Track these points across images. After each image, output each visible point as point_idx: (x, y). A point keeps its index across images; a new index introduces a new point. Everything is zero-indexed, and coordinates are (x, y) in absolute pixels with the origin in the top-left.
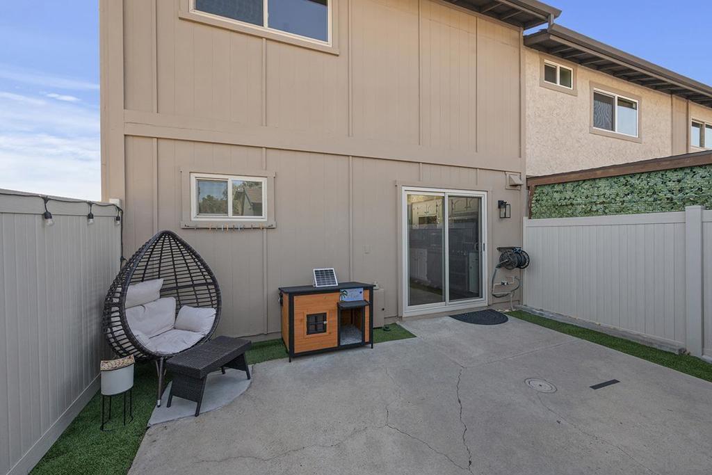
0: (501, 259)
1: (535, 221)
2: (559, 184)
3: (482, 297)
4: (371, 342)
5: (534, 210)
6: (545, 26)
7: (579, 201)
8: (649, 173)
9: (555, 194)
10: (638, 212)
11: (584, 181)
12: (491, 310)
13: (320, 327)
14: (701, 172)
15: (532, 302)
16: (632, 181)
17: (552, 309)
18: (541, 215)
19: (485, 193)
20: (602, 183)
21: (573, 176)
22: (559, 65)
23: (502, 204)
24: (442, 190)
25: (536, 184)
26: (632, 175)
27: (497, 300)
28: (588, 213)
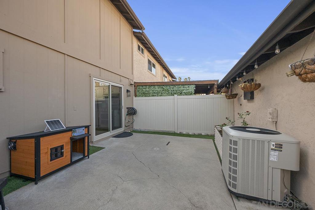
0: (128, 112)
1: (137, 98)
2: (144, 86)
3: (122, 127)
4: (88, 156)
5: (137, 94)
6: (141, 31)
7: (151, 92)
8: (167, 85)
9: (144, 89)
10: (165, 96)
11: (152, 86)
12: (125, 132)
13: (59, 154)
14: (176, 86)
15: (136, 127)
16: (164, 87)
17: (143, 128)
18: (139, 96)
19: (123, 86)
20: (156, 87)
21: (149, 83)
22: (141, 46)
23: (128, 91)
24: (110, 82)
25: (137, 85)
26: (163, 85)
27: (127, 128)
28: (153, 96)
